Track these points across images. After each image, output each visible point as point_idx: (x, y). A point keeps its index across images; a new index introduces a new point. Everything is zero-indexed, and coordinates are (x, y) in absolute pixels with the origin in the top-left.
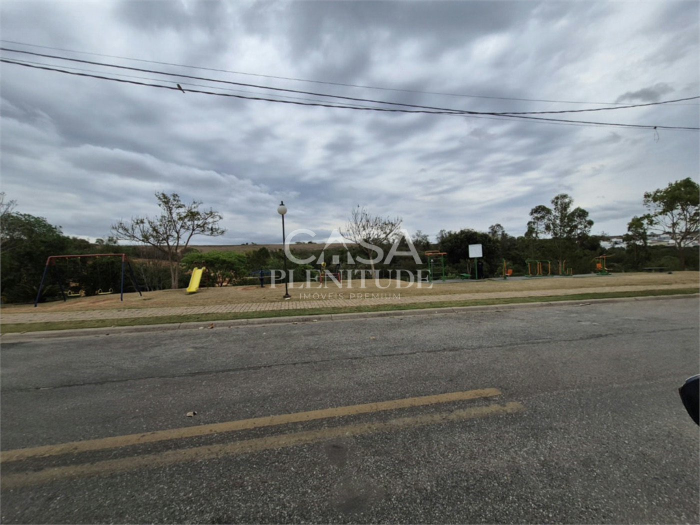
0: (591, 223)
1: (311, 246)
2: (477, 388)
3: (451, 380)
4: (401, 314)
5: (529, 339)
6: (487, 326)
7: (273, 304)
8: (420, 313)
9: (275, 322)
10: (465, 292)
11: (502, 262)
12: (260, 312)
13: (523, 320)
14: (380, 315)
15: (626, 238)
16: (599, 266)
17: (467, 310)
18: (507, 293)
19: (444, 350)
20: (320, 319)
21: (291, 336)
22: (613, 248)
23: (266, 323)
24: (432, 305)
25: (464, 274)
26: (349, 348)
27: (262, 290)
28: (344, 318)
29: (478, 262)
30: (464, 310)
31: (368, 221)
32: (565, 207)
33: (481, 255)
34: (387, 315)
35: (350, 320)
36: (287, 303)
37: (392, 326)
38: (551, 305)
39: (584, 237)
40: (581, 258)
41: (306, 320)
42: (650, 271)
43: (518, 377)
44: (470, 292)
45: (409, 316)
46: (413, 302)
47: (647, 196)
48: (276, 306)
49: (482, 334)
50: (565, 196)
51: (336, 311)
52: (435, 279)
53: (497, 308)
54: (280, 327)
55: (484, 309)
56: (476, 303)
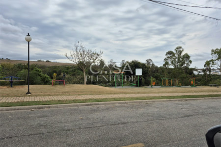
0: (191, 62)
1: (48, 63)
2: (133, 144)
3: (121, 140)
4: (98, 104)
5: (160, 117)
6: (141, 111)
7: (18, 98)
8: (108, 104)
9: (18, 109)
10: (132, 93)
11: (150, 78)
12: (8, 103)
13: (158, 108)
14: (87, 105)
15: (204, 70)
16: (192, 82)
17: (132, 102)
18: (151, 94)
19: (119, 123)
20: (49, 107)
21: (29, 118)
22: (198, 74)
23: (12, 110)
24: (115, 99)
25: (133, 84)
26: (66, 124)
27: (12, 89)
28: (65, 106)
29: (140, 78)
30: (131, 102)
31: (84, 52)
32: (180, 52)
33: (141, 74)
34: (91, 105)
35: (69, 108)
36: (28, 97)
37: (92, 111)
38: (171, 100)
39: (187, 68)
40: (185, 78)
41: (40, 108)
42: (211, 86)
43: (153, 137)
44: (135, 93)
45: (102, 105)
46: (105, 97)
47: (212, 51)
48: (20, 99)
49: (138, 115)
50: (180, 48)
51: (60, 102)
52: (118, 86)
53: (146, 102)
54: (22, 113)
55: (140, 102)
56: (137, 99)
